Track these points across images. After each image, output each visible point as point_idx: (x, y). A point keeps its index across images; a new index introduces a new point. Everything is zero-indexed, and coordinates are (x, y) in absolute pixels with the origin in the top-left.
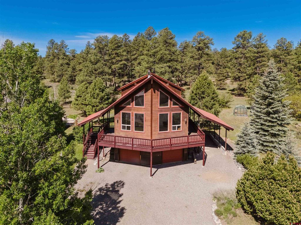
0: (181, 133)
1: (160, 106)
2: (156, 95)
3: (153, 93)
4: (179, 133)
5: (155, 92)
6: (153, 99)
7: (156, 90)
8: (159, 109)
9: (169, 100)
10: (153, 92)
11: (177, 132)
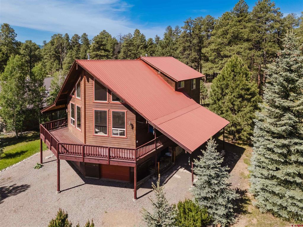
0: (125, 141)
1: (95, 100)
2: (90, 84)
3: (87, 82)
4: (123, 141)
5: (88, 81)
6: (86, 90)
7: (90, 79)
8: (93, 104)
9: (107, 93)
10: (86, 80)
11: (119, 139)
